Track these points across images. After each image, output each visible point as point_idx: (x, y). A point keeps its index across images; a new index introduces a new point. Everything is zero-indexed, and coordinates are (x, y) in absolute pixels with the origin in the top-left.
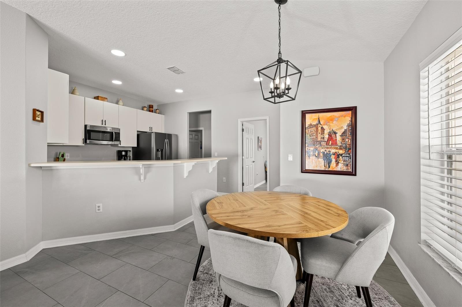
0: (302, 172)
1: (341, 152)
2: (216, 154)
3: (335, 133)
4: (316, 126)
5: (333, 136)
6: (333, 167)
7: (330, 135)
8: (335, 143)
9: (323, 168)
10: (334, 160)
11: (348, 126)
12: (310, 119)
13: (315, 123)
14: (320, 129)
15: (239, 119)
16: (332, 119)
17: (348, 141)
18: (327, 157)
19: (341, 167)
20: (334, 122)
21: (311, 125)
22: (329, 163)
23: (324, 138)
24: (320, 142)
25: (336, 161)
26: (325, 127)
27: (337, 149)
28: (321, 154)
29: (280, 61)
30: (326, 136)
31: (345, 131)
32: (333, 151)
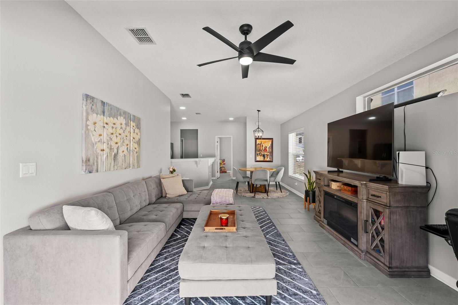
0: (255, 162)
1: (268, 154)
3: (267, 147)
4: (260, 144)
5: (266, 148)
6: (266, 159)
7: (265, 148)
8: (266, 151)
9: (262, 160)
10: (266, 157)
11: (270, 145)
12: (258, 141)
13: (260, 143)
14: (261, 145)
15: (216, 137)
16: (265, 142)
17: (271, 150)
18: (264, 156)
19: (268, 159)
20: (266, 143)
21: (258, 144)
22: (265, 158)
23: (263, 149)
24: (262, 150)
25: (267, 157)
26: (263, 145)
27: (267, 153)
28: (262, 155)
29: (258, 128)
30: (264, 148)
31: (270, 146)
32: (266, 153)
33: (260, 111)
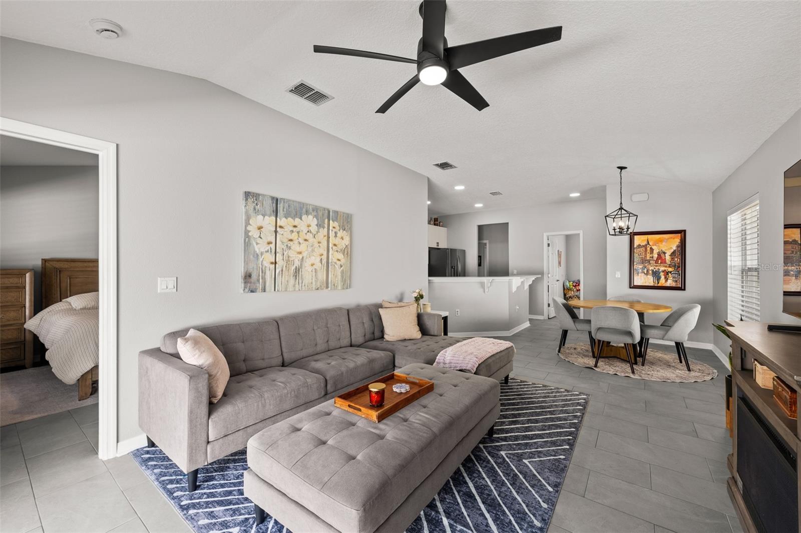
0: (630, 288)
1: (670, 269)
2: (515, 272)
3: (665, 253)
4: (645, 246)
5: (662, 255)
6: (662, 282)
7: (659, 255)
8: (664, 262)
9: (652, 284)
10: (663, 277)
11: (678, 247)
12: (638, 240)
13: (644, 244)
14: (648, 249)
15: (544, 234)
16: (661, 241)
17: (677, 260)
18: (656, 274)
19: (670, 283)
20: (664, 243)
21: (639, 245)
22: (659, 279)
23: (653, 257)
24: (649, 261)
25: (665, 278)
26: (653, 247)
27: (666, 267)
28: (650, 272)
29: (621, 209)
30: (655, 256)
31: (675, 251)
32: (662, 269)
33: (626, 168)
